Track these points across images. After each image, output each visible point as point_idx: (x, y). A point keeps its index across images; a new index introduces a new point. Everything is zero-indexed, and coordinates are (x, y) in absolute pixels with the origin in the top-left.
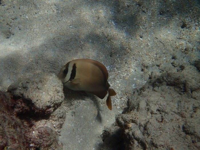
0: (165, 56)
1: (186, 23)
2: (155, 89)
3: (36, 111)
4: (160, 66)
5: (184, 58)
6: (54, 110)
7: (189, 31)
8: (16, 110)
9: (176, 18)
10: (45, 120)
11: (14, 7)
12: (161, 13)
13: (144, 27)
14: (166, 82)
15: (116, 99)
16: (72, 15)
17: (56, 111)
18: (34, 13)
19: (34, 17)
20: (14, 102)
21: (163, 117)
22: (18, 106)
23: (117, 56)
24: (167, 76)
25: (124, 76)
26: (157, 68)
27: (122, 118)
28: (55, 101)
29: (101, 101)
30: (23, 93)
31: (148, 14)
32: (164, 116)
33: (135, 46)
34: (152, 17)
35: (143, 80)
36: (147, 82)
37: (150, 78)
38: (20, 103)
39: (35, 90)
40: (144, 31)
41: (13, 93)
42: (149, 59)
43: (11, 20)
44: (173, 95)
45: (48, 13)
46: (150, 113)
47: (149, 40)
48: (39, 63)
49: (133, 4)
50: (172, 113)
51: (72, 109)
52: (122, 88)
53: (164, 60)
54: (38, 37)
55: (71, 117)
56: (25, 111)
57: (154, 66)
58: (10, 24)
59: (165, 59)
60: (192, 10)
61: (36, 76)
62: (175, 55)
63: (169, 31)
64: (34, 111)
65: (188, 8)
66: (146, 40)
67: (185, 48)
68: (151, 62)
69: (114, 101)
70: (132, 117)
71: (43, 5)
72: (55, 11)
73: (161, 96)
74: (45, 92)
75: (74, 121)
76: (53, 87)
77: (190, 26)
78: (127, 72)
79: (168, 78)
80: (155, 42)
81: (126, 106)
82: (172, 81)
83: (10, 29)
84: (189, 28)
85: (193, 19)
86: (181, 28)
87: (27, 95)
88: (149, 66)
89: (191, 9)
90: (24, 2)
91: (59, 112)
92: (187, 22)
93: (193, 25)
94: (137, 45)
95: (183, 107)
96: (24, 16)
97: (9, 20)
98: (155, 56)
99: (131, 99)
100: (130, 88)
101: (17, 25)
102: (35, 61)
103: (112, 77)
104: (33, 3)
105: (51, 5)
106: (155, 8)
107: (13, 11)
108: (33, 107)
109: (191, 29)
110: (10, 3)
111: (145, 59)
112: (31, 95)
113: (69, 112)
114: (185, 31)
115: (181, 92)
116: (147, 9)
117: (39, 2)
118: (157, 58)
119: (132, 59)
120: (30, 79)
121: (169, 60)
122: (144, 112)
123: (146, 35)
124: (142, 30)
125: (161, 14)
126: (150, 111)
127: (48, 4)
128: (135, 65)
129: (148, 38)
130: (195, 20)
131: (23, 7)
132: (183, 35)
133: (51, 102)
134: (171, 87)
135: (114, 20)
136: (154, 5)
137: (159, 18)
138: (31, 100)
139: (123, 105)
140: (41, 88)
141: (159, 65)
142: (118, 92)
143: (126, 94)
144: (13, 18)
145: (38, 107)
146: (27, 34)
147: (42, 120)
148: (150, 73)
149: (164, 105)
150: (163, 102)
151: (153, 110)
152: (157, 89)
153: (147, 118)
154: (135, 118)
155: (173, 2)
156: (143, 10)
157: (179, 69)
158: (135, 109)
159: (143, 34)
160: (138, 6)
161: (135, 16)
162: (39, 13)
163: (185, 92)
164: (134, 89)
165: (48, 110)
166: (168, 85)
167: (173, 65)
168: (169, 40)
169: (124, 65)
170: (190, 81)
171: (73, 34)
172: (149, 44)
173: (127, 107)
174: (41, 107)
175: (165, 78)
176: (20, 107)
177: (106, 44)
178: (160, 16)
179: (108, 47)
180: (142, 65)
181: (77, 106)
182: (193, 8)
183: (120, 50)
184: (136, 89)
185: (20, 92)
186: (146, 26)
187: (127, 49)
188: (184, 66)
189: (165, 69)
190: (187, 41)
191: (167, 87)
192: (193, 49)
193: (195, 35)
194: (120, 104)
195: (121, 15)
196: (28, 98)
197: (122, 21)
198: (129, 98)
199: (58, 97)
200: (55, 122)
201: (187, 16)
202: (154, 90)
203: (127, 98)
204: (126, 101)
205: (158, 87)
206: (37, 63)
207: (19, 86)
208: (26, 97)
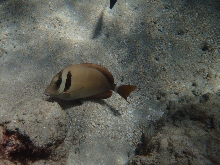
0: (185, 83)
1: (208, 46)
2: (176, 123)
3: (34, 151)
4: (179, 94)
5: (206, 85)
6: (56, 148)
7: (212, 54)
8: (9, 148)
9: (196, 39)
10: (44, 161)
11: (8, 21)
12: (180, 32)
13: (160, 48)
14: (190, 115)
15: (128, 133)
16: (77, 31)
17: (58, 148)
18: (32, 29)
19: (32, 32)
20: (7, 139)
21: (190, 162)
22: (12, 143)
23: (130, 81)
24: (190, 108)
25: (138, 105)
26: (176, 97)
27: (140, 161)
28: (57, 137)
29: (111, 136)
30: (19, 127)
31: (165, 33)
32: (191, 160)
33: (150, 70)
34: (169, 37)
35: (160, 110)
36: (165, 113)
37: (168, 108)
38: (14, 139)
39: (34, 123)
40: (160, 52)
41: (6, 128)
42: (166, 86)
43: (5, 35)
44: (199, 133)
45: (49, 28)
46: (174, 156)
47: (165, 63)
48: (37, 87)
49: (148, 22)
50: (201, 156)
51: (76, 145)
52: (135, 119)
53: (184, 87)
54: (36, 56)
55: (75, 154)
56: (20, 150)
57: (172, 94)
58: (3, 41)
59: (184, 85)
60: (215, 31)
61: (36, 106)
62: (196, 81)
63: (188, 53)
64: (31, 150)
65: (210, 28)
66: (163, 63)
67: (207, 74)
68: (168, 89)
69: (126, 136)
70: (153, 160)
71: (43, 19)
72: (57, 26)
73: (185, 134)
74: (46, 126)
75: (78, 160)
76: (56, 119)
77: (213, 49)
78: (141, 100)
79: (192, 111)
80: (172, 66)
81: (140, 142)
82: (197, 114)
83: (3, 46)
84: (211, 50)
85: (216, 41)
86: (202, 50)
87: (23, 130)
88: (166, 94)
89: (213, 30)
90: (20, 15)
91: (61, 151)
92: (209, 44)
93: (216, 48)
94: (152, 69)
95: (214, 149)
96: (20, 32)
97: (2, 36)
98: (173, 82)
99: (146, 134)
100: (145, 120)
101: (12, 42)
102: (33, 86)
103: (123, 106)
104: (31, 16)
105: (52, 19)
106: (173, 27)
107: (7, 25)
108: (31, 145)
109: (214, 53)
110: (4, 15)
111: (161, 85)
112: (28, 130)
113: (72, 148)
114: (207, 54)
115: (208, 128)
116: (163, 27)
117: (38, 15)
118: (175, 84)
119: (147, 85)
120: (28, 110)
121: (189, 87)
122: (167, 153)
123: (162, 58)
124: (158, 51)
125: (179, 34)
126: (174, 153)
127: (49, 18)
128: (149, 92)
129: (165, 61)
130: (218, 42)
131: (19, 21)
132: (205, 59)
133: (53, 139)
134: (195, 122)
135: (126, 39)
136: (171, 23)
137: (177, 38)
138: (28, 136)
139: (137, 140)
140: (41, 122)
141: (177, 93)
142: (131, 124)
143: (140, 127)
144: (6, 34)
145: (37, 145)
146: (23, 53)
147: (41, 161)
148: (167, 102)
149: (190, 146)
150: (189, 142)
151: (177, 152)
152: (179, 124)
153: (170, 162)
154: (157, 162)
155: (193, 21)
156: (159, 28)
157: (202, 99)
158: (155, 149)
159: (158, 56)
160: (153, 23)
161: (150, 35)
162: (39, 28)
163: (212, 129)
164: (150, 121)
165: (49, 149)
166: (191, 119)
167: (193, 94)
168: (189, 64)
169: (138, 92)
170: (218, 116)
171: (78, 54)
172: (166, 68)
173: (142, 143)
174: (40, 146)
175: (188, 111)
176: (14, 145)
177: (116, 67)
178: (179, 35)
179: (119, 70)
180: (158, 92)
181: (82, 141)
182: (216, 28)
183: (133, 74)
184: (152, 121)
185: (14, 126)
186: (162, 47)
187: (141, 73)
188: (208, 96)
189: (185, 98)
190: (209, 65)
191: (191, 122)
192: (216, 75)
193: (218, 59)
194: (132, 140)
195: (134, 33)
196: (24, 134)
197: (135, 41)
198: (143, 132)
199: (61, 132)
200: (56, 163)
201: (209, 38)
202: (176, 125)
203: (141, 132)
204: (139, 135)
205: (180, 121)
206: (35, 88)
207: (13, 118)
208: (23, 133)
